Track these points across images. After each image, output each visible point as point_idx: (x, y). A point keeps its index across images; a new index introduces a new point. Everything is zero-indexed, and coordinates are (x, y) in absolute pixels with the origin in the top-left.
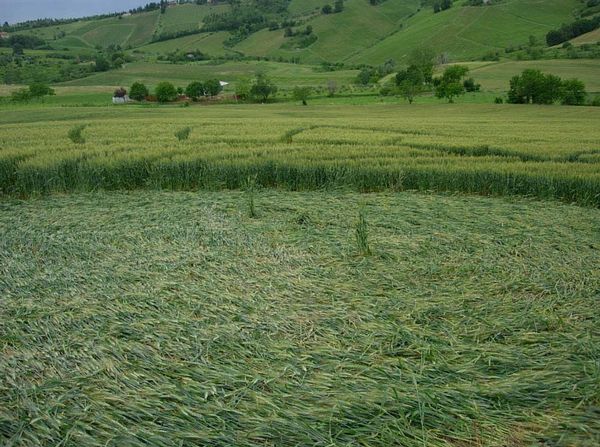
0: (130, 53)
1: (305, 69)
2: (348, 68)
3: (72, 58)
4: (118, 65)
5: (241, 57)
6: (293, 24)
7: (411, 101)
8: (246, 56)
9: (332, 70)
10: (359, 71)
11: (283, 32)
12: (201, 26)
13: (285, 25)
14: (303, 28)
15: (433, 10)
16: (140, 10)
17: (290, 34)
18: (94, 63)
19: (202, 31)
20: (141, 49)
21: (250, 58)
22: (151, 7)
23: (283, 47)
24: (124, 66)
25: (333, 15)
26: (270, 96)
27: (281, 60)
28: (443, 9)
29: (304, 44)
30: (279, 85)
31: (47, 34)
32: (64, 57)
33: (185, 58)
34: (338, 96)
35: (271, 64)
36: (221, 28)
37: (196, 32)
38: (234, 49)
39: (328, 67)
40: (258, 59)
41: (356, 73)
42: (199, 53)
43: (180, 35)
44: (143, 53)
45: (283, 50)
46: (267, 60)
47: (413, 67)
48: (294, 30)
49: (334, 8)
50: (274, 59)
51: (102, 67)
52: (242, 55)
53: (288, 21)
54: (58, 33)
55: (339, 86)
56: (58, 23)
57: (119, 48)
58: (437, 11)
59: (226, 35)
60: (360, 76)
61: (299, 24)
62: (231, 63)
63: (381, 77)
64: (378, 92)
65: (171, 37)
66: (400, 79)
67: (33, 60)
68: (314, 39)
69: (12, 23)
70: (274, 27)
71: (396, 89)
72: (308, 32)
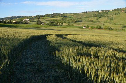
2: (119, 25)
5: (99, 22)
6: (109, 16)
12: (92, 16)
13: (107, 16)
14: (111, 17)
16: (82, 13)
17: (108, 18)
21: (101, 22)
22: (84, 12)
23: (107, 20)
25: (117, 15)
27: (107, 23)
29: (111, 20)
31: (67, 15)
33: (90, 21)
35: (105, 23)
36: (96, 16)
38: (98, 20)
39: (115, 24)
41: (121, 26)
42: (92, 20)
43: (89, 17)
54: (69, 15)
57: (79, 19)
59: (97, 18)
65: (87, 17)
68: (113, 19)
70: (105, 17)
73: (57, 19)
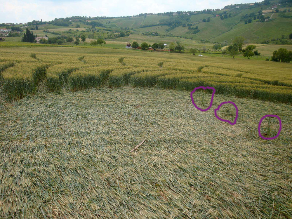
0: (132, 31)
1: (194, 42)
2: (210, 43)
3: (112, 31)
4: (128, 35)
5: (171, 35)
6: (191, 25)
7: (233, 57)
8: (173, 35)
9: (204, 43)
10: (214, 44)
11: (187, 27)
12: (158, 23)
13: (188, 25)
14: (195, 27)
15: (244, 23)
16: (137, 15)
17: (190, 28)
18: (120, 34)
19: (159, 25)
20: (136, 30)
21: (175, 36)
22: (141, 15)
23: (187, 33)
24: (130, 35)
25: (206, 23)
26: (182, 51)
27: (186, 38)
28: (248, 23)
29: (195, 33)
30: (185, 47)
31: (104, 22)
32: (109, 31)
33: (152, 34)
34: (206, 53)
35: (182, 39)
36: (165, 24)
37: (156, 25)
38: (169, 32)
39: (203, 41)
40: (178, 37)
41: (213, 45)
42: (157, 33)
43: (150, 26)
44: (137, 31)
45: (187, 34)
46: (181, 37)
47: (235, 44)
48: (192, 27)
49: (207, 20)
50: (183, 37)
51: (122, 35)
52: (172, 35)
53: (190, 24)
54: (107, 22)
55: (207, 49)
56: (108, 18)
57: (129, 29)
58: (246, 23)
59: (167, 27)
60: (214, 46)
61: (193, 25)
62: (168, 38)
63: (222, 47)
64: (221, 53)
65: (147, 26)
66: (230, 48)
67: (98, 31)
68: (198, 31)
69: (92, 17)
70: (184, 26)
71: (228, 52)
72: (197, 28)
73: (78, 29)
